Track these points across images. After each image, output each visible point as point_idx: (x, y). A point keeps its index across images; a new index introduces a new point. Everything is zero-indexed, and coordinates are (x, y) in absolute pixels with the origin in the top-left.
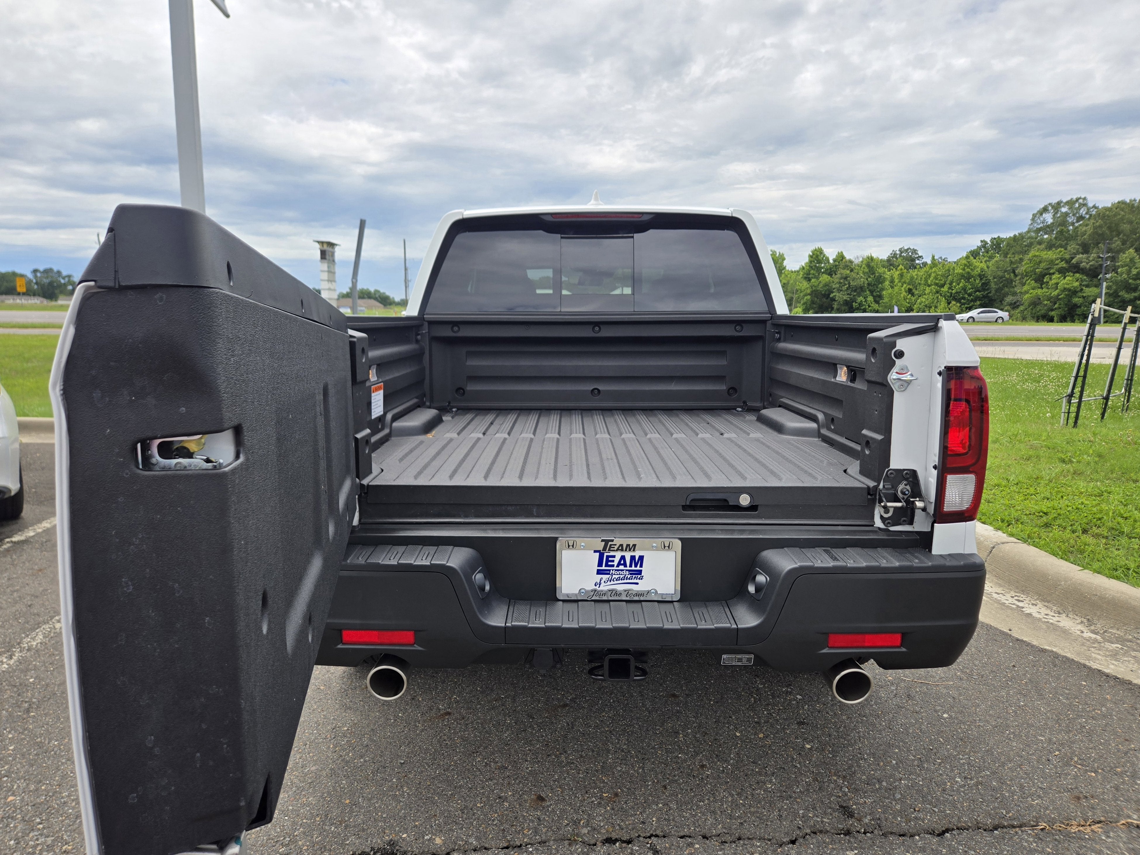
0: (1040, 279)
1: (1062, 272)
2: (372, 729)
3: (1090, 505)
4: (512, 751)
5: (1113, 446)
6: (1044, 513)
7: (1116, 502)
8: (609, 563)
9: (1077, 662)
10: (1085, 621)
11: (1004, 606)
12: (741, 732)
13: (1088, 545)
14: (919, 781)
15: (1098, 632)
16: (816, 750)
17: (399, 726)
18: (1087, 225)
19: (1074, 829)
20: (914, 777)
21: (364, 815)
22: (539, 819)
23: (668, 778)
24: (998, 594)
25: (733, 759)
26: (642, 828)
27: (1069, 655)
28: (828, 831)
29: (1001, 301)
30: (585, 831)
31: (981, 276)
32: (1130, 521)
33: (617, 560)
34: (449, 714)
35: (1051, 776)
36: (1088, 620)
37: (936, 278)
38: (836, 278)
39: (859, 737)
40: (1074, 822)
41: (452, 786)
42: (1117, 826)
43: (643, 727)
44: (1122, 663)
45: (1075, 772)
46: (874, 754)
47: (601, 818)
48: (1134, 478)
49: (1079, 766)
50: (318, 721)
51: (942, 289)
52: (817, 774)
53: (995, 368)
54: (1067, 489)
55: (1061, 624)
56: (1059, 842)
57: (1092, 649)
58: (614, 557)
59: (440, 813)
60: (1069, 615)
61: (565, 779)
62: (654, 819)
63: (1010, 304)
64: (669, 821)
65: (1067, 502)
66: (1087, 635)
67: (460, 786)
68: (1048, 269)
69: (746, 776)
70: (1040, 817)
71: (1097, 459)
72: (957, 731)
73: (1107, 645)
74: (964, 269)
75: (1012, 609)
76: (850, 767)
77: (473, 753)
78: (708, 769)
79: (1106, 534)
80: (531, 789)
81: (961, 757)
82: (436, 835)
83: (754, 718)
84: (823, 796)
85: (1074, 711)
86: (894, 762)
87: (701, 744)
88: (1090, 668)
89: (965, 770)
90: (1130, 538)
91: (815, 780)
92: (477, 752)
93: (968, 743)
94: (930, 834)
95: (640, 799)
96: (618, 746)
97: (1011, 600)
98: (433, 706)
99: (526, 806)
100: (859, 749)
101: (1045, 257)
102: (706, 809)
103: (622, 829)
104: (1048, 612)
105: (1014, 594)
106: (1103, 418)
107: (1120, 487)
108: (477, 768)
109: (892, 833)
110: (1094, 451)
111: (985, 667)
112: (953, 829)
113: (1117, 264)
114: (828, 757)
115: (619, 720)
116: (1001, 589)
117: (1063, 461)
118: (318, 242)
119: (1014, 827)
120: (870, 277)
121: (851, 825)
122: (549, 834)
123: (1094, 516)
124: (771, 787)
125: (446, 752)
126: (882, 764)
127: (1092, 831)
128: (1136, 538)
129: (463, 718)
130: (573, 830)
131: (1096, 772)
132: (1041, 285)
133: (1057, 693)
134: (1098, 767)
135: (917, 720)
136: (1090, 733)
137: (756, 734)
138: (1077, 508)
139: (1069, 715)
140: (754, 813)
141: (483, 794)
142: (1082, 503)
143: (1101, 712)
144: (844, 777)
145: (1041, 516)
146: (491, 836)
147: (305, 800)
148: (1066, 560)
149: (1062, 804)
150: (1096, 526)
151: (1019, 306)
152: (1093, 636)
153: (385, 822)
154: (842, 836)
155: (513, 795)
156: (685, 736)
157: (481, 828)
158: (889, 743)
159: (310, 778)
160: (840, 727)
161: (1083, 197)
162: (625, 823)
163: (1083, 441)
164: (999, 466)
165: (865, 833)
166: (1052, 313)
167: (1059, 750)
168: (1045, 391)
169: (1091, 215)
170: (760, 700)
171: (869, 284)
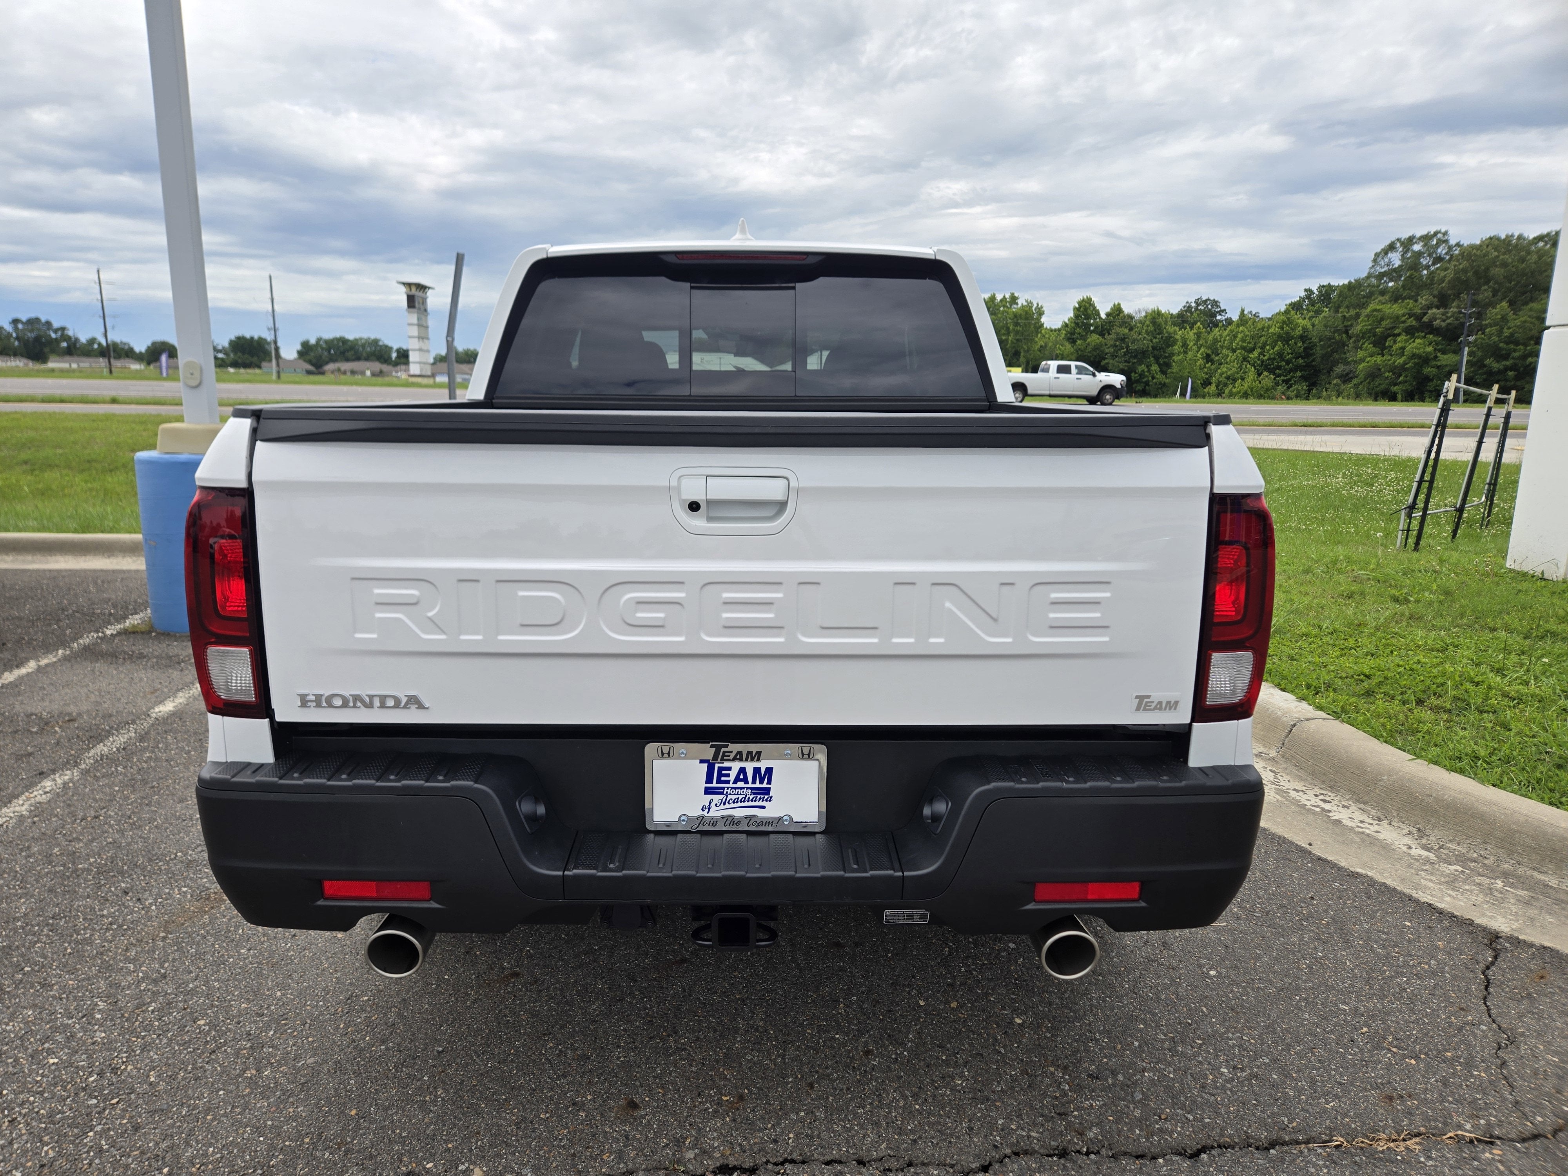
0: (1381, 342)
1: (1411, 332)
2: (404, 1000)
3: (1429, 665)
4: (601, 1031)
5: (1465, 579)
6: (1366, 676)
7: (1465, 661)
8: (723, 779)
9: (1400, 892)
10: (1415, 831)
11: (1304, 808)
12: (926, 1000)
13: (1424, 723)
14: (1169, 1073)
15: (1432, 848)
16: (1029, 1027)
17: (443, 994)
18: (1446, 269)
19: (1382, 1146)
20: (1163, 1067)
21: (374, 1134)
22: (627, 1137)
23: (817, 1072)
24: (1297, 791)
25: (912, 1041)
26: (773, 1149)
27: (1389, 882)
28: (1036, 1151)
29: (1329, 372)
30: (690, 1155)
31: (1303, 338)
32: (1482, 689)
33: (733, 774)
34: (516, 975)
35: (1355, 1065)
36: (1419, 829)
37: (1243, 340)
38: (1110, 339)
39: (1091, 1006)
40: (1383, 1136)
41: (508, 1086)
42: (1442, 1141)
43: (790, 992)
44: (1462, 893)
45: (1389, 1058)
46: (1109, 1032)
47: (715, 1134)
48: (1491, 625)
49: (1394, 1050)
50: (327, 987)
51: (1251, 356)
52: (1027, 1063)
53: (1314, 466)
54: (1399, 641)
55: (1381, 836)
56: (1360, 1166)
57: (1423, 873)
58: (729, 769)
59: (485, 1129)
60: (1393, 823)
61: (670, 1074)
62: (791, 1135)
63: (1340, 377)
64: (812, 1138)
65: (1397, 660)
66: (1417, 851)
67: (520, 1086)
68: (1393, 328)
69: (928, 1066)
70: (1335, 1129)
71: (1443, 597)
72: (1227, 996)
73: (1444, 867)
74: (1282, 328)
75: (1314, 813)
76: (1076, 1052)
77: (544, 1034)
78: (875, 1057)
79: (1449, 707)
80: (620, 1091)
81: (1230, 1035)
82: (475, 1164)
83: (946, 978)
84: (1033, 1096)
85: (1392, 965)
86: (1137, 1044)
87: (869, 1018)
88: (1417, 901)
89: (1235, 1056)
90: (1481, 712)
91: (1024, 1072)
92: (550, 1034)
93: (1241, 1014)
94: (1180, 1154)
95: (773, 1104)
96: (751, 1022)
97: (1314, 800)
98: (494, 963)
99: (610, 1117)
100: (1090, 1024)
101: (1388, 311)
102: (867, 1119)
103: (744, 1152)
104: (1364, 817)
105: (1318, 791)
106: (1454, 536)
107: (1471, 638)
108: (547, 1059)
109: (1125, 1154)
110: (1438, 586)
111: (1272, 899)
112: (1213, 1147)
113: (1484, 322)
114: (1046, 1037)
115: (757, 983)
116: (1302, 784)
117: (1396, 600)
118: (404, 284)
119: (1298, 1143)
120: (1156, 338)
121: (1069, 1141)
122: (639, 1160)
123: (1434, 680)
124: (961, 1084)
125: (506, 1034)
126: (1119, 1046)
127: (1407, 1148)
128: (1488, 712)
129: (536, 982)
130: (674, 1154)
131: (1417, 1058)
132: (1382, 350)
133: (1369, 938)
134: (1420, 1051)
135: (1172, 980)
136: (1412, 999)
137: (947, 1002)
138: (1412, 669)
139: (1385, 971)
140: (934, 1124)
141: (551, 1098)
142: (1419, 662)
143: (1429, 967)
144: (1066, 1068)
145: (1362, 681)
146: (554, 1165)
147: (291, 1110)
148: (1392, 745)
149: (1366, 1107)
150: (1435, 694)
151: (1352, 378)
152: (1425, 853)
153: (403, 1144)
154: (1055, 1159)
155: (594, 1100)
156: (848, 1006)
157: (541, 1153)
158: (1132, 1015)
159: (304, 1076)
160: (1065, 992)
161: (1443, 231)
162: (749, 1141)
163: (1425, 571)
164: (1309, 608)
165: (1088, 1154)
166: (1395, 389)
167: (1368, 1026)
168: (1379, 498)
169: (1452, 256)
170: (957, 951)
171: (1154, 348)
